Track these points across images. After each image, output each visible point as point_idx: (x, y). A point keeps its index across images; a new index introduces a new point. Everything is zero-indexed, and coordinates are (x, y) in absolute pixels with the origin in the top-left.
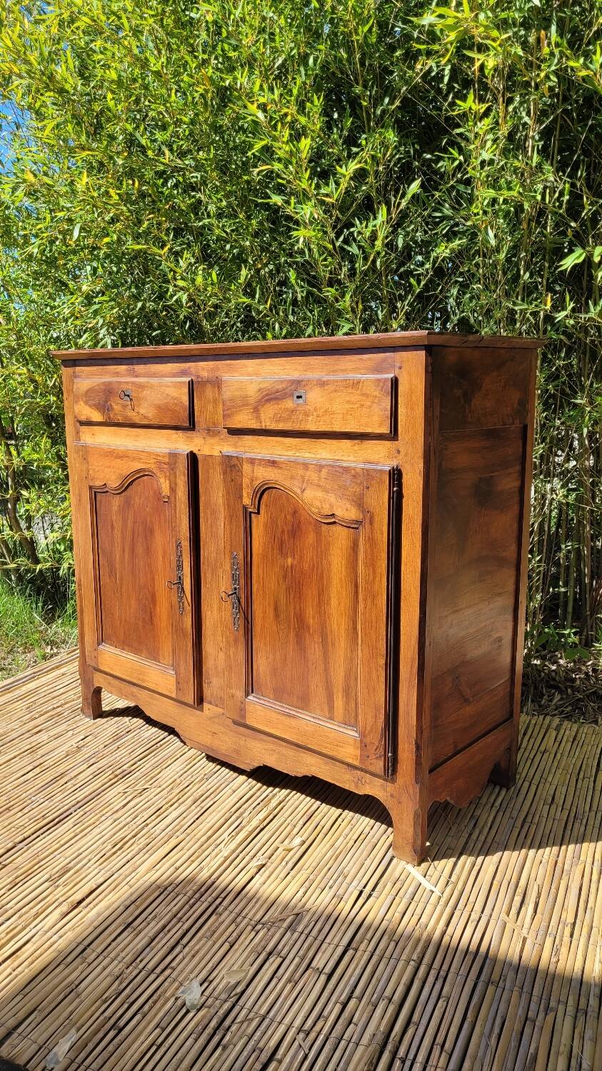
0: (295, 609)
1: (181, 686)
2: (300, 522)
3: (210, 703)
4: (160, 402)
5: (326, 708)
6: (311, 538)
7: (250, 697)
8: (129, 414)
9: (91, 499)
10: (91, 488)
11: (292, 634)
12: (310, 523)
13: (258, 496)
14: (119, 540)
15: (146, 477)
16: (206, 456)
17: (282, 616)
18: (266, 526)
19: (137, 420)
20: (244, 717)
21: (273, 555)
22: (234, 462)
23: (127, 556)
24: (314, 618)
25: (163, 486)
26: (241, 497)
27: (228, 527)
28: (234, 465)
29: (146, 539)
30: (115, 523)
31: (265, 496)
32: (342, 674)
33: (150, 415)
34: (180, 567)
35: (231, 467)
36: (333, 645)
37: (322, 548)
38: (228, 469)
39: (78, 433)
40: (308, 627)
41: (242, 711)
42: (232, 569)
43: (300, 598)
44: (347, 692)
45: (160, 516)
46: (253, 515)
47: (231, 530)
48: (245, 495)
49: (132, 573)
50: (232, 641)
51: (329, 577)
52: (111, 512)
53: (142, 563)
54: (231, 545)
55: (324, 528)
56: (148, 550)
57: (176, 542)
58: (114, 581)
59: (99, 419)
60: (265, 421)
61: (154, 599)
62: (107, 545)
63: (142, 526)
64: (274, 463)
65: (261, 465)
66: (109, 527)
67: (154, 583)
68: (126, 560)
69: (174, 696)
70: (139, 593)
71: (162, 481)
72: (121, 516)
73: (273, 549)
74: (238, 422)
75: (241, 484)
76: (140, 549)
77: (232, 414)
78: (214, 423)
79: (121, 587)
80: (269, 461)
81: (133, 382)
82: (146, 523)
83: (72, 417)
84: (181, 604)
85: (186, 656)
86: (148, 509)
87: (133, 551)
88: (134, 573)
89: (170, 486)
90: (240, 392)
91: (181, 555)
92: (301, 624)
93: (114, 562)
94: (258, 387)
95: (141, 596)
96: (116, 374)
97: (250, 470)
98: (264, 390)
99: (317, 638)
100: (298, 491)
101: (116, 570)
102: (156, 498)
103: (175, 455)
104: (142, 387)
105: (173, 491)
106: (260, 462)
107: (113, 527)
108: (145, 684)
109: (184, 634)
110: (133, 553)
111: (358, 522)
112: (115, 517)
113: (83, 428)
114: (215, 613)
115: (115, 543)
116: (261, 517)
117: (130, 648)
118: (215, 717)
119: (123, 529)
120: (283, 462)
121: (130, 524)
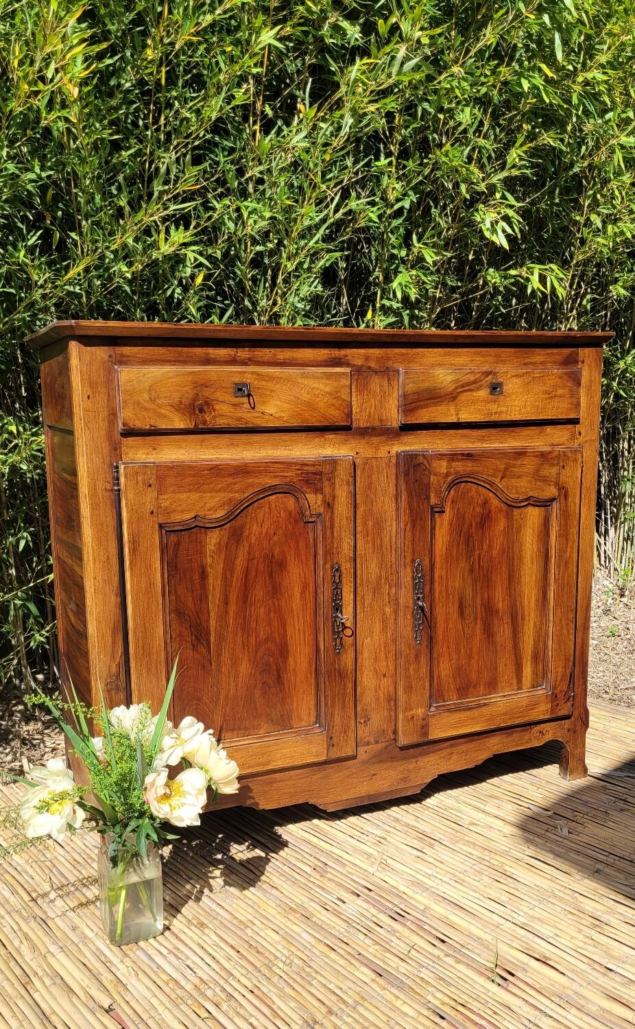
0: (482, 599)
1: (335, 741)
2: (490, 512)
5: (515, 681)
6: (501, 524)
7: (432, 709)
8: (244, 415)
9: (161, 542)
10: (161, 526)
11: (479, 626)
12: (501, 511)
13: (447, 492)
14: (217, 591)
15: (274, 497)
16: (368, 459)
17: (468, 611)
18: (451, 523)
19: (260, 423)
21: (458, 551)
22: (421, 459)
23: (232, 608)
24: (503, 601)
26: (428, 498)
27: (409, 534)
28: (419, 465)
29: (271, 576)
30: (208, 569)
31: (452, 492)
32: (531, 641)
33: (285, 415)
34: (337, 595)
35: (415, 466)
36: (523, 619)
37: (512, 533)
38: (412, 470)
40: (497, 612)
41: (425, 728)
42: (414, 579)
43: (488, 586)
44: (535, 658)
45: (297, 543)
46: (437, 515)
47: (413, 535)
48: (432, 495)
49: (243, 629)
50: (412, 657)
51: (521, 559)
52: (201, 553)
53: (262, 610)
54: (413, 553)
55: (516, 512)
56: (275, 590)
57: (332, 567)
58: (204, 650)
59: (179, 424)
60: (457, 415)
61: (283, 651)
62: (190, 604)
63: (264, 561)
64: (469, 456)
65: (453, 460)
66: (196, 577)
67: (285, 631)
68: (231, 613)
69: (323, 758)
70: (256, 652)
71: (311, 497)
72: (222, 557)
73: (458, 545)
74: (424, 416)
75: (429, 484)
76: (259, 593)
77: (416, 408)
78: (381, 421)
79: (219, 655)
80: (463, 455)
81: (253, 373)
82: (273, 556)
83: (103, 425)
84: (338, 641)
85: (344, 701)
86: (275, 538)
87: (245, 598)
88: (245, 629)
89: (324, 501)
90: (427, 384)
91: (340, 582)
92: (489, 610)
93: (204, 624)
94: (449, 378)
95: (260, 653)
96: (208, 361)
97: (442, 467)
98: (456, 381)
99: (507, 619)
100: (497, 481)
101: (209, 634)
102: (292, 520)
103: (333, 462)
104: (271, 378)
105: (329, 506)
106: (453, 457)
107: (204, 575)
108: (270, 767)
109: (342, 675)
110: (245, 601)
111: (553, 500)
112: (209, 560)
113: (130, 441)
114: (376, 638)
115: (207, 597)
116: (446, 516)
117: (236, 732)
118: (377, 755)
119: (224, 574)
120: (478, 455)
121: (239, 563)
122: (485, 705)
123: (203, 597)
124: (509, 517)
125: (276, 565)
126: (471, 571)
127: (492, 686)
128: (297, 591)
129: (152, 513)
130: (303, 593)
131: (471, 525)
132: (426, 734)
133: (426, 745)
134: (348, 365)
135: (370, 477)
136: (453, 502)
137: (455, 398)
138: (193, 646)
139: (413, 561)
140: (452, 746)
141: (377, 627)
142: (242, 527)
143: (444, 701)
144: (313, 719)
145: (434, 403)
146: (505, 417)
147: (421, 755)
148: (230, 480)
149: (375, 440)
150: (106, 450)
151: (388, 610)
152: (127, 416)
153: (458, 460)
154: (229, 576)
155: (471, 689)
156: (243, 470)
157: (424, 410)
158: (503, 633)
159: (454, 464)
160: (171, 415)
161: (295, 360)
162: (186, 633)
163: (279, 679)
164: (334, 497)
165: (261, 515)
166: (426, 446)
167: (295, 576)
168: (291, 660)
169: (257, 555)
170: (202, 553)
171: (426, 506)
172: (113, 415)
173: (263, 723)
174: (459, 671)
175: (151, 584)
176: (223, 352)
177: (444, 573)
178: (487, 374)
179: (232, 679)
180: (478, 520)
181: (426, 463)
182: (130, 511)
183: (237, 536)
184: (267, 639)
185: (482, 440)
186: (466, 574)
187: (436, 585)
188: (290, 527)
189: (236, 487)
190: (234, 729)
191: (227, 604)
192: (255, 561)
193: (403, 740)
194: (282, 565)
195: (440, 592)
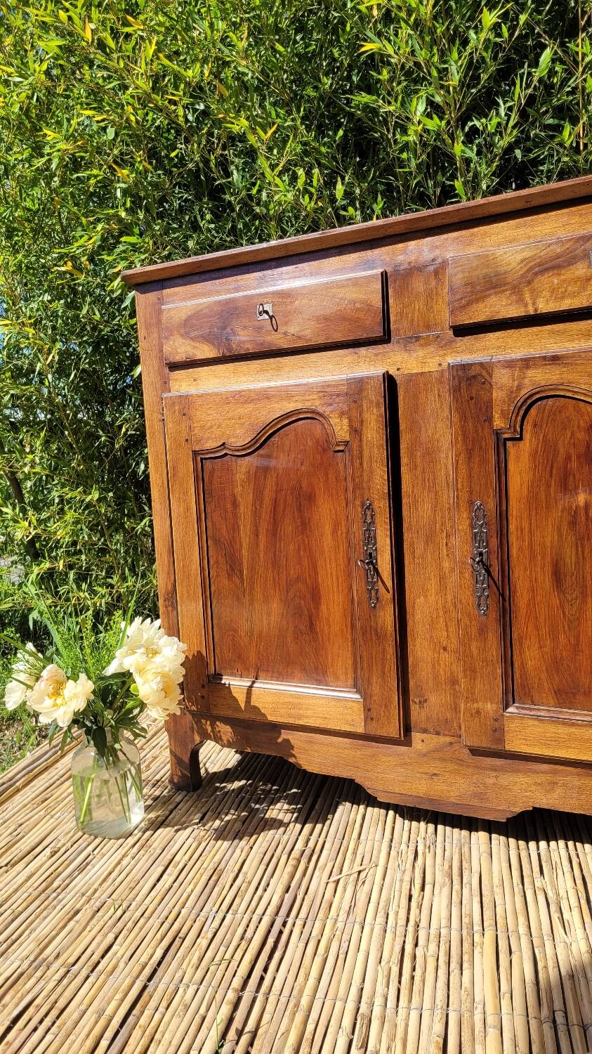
1: (374, 714)
3: (425, 731)
4: (328, 312)
7: (511, 709)
8: (268, 338)
9: (195, 470)
10: (195, 453)
11: (590, 605)
13: (522, 412)
14: (248, 522)
15: (301, 422)
16: (412, 375)
17: (568, 582)
18: (534, 455)
19: (285, 345)
20: (501, 740)
21: (548, 495)
22: (476, 369)
23: (262, 539)
25: (337, 429)
26: (490, 420)
27: (463, 466)
28: (474, 377)
29: (300, 510)
30: (239, 498)
31: (533, 411)
33: (308, 333)
34: (370, 538)
35: (468, 379)
38: (464, 385)
39: (165, 383)
41: (498, 732)
42: (472, 527)
45: (327, 474)
46: (509, 444)
47: (470, 470)
48: (496, 416)
49: (273, 565)
50: (474, 631)
52: (232, 482)
53: (292, 547)
54: (471, 492)
56: (304, 526)
57: (363, 504)
58: (238, 581)
59: (206, 352)
60: (534, 304)
61: (315, 595)
62: (224, 533)
63: (292, 493)
64: (555, 359)
65: (528, 367)
66: (229, 506)
67: (316, 573)
68: (262, 547)
69: (360, 729)
70: (287, 592)
71: (337, 422)
72: (252, 486)
73: (549, 486)
74: (481, 313)
75: (491, 401)
76: (288, 527)
77: (469, 304)
78: (428, 325)
79: (252, 588)
80: (544, 358)
82: (301, 488)
83: (156, 361)
84: (373, 593)
85: (384, 667)
86: (303, 468)
87: (274, 533)
88: (275, 564)
89: (351, 426)
90: (485, 270)
91: (373, 522)
93: (237, 554)
94: (521, 256)
95: (291, 594)
97: (509, 378)
98: (531, 259)
101: (241, 564)
102: (320, 449)
103: (360, 381)
105: (357, 432)
106: (527, 363)
107: (235, 504)
108: (301, 723)
109: (380, 636)
110: (274, 535)
112: (239, 489)
114: (432, 598)
115: (238, 526)
116: (526, 445)
117: (270, 674)
118: (436, 750)
119: (254, 504)
120: (573, 356)
121: (268, 495)
123: (235, 528)
125: (304, 500)
128: (328, 529)
129: (187, 440)
130: (334, 532)
131: (568, 458)
135: (416, 397)
136: (535, 426)
137: (530, 283)
138: (229, 575)
139: (471, 503)
141: (433, 586)
142: (271, 457)
143: (533, 703)
145: (496, 293)
147: (503, 769)
148: (253, 406)
149: (421, 351)
151: (446, 565)
152: (168, 351)
153: (536, 366)
154: (258, 507)
155: (580, 697)
156: (265, 396)
157: (481, 305)
159: (530, 373)
160: (203, 346)
162: (222, 560)
163: (312, 626)
164: (362, 421)
165: (287, 442)
167: (325, 512)
168: (323, 607)
169: (285, 486)
171: (486, 431)
172: (162, 352)
173: (296, 672)
174: (556, 665)
175: (188, 509)
177: (526, 525)
178: (585, 238)
179: (265, 616)
180: (582, 450)
181: (484, 373)
184: (298, 579)
186: (565, 528)
187: (513, 539)
188: (318, 457)
189: (258, 413)
190: (267, 671)
191: (257, 536)
192: (283, 493)
194: (311, 498)
195: (521, 549)
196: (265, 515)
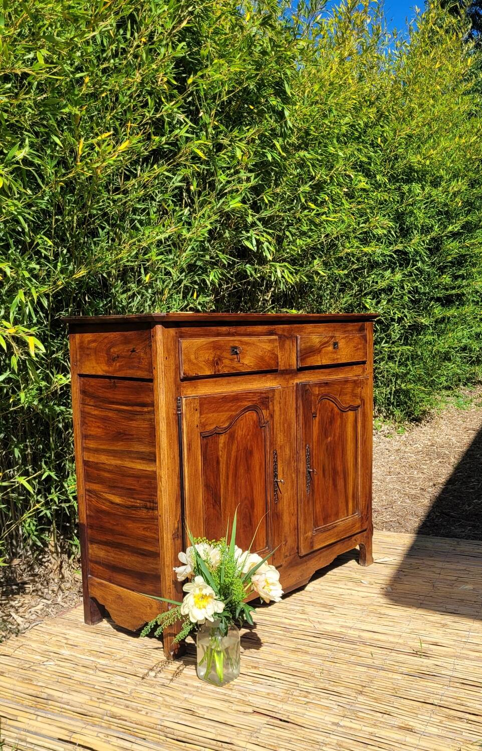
0: (332, 466)
2: (334, 415)
5: (346, 511)
6: (339, 422)
7: (314, 532)
8: (236, 366)
10: (201, 434)
11: (331, 481)
12: (339, 414)
14: (224, 471)
15: (248, 413)
16: (284, 388)
17: (326, 473)
18: (319, 423)
19: (242, 370)
21: (321, 438)
22: (308, 387)
23: (230, 481)
24: (340, 466)
25: (265, 414)
26: (311, 409)
28: (307, 390)
31: (320, 405)
32: (352, 488)
33: (252, 364)
34: (276, 469)
35: (305, 391)
36: (348, 475)
37: (343, 426)
38: (304, 393)
40: (338, 472)
42: (306, 456)
43: (334, 458)
44: (354, 497)
47: (306, 431)
48: (313, 407)
49: (235, 493)
50: (306, 502)
51: (346, 440)
54: (306, 442)
55: (344, 414)
56: (249, 468)
57: (273, 453)
58: (218, 508)
59: (208, 373)
61: (252, 505)
62: (212, 480)
63: (244, 451)
64: (326, 384)
65: (320, 387)
66: (215, 464)
67: (253, 492)
68: (230, 484)
71: (264, 411)
72: (226, 450)
74: (309, 362)
75: (311, 401)
76: (242, 471)
77: (305, 359)
78: (289, 365)
79: (225, 510)
80: (324, 383)
81: (239, 341)
82: (247, 448)
83: (173, 375)
84: (276, 496)
85: (279, 531)
86: (248, 437)
87: (235, 475)
88: (236, 493)
89: (270, 414)
90: (309, 344)
91: (277, 461)
92: (335, 472)
93: (218, 492)
94: (318, 340)
95: (242, 508)
96: (218, 335)
97: (316, 391)
98: (320, 342)
99: (342, 476)
100: (337, 397)
101: (220, 497)
102: (255, 426)
103: (273, 390)
104: (247, 343)
105: (272, 416)
106: (320, 385)
107: (218, 462)
109: (278, 517)
110: (236, 476)
111: (359, 406)
112: (220, 453)
113: (185, 384)
114: (289, 492)
115: (220, 475)
116: (317, 419)
118: (291, 563)
119: (227, 461)
120: (330, 383)
121: (233, 454)
122: (335, 526)
123: (218, 476)
124: (341, 418)
125: (249, 454)
126: (327, 449)
127: (337, 515)
128: (257, 468)
129: (197, 426)
130: (260, 469)
131: (327, 423)
132: (312, 547)
133: (312, 553)
134: (276, 334)
135: (285, 398)
136: (320, 410)
137: (320, 352)
138: (213, 506)
139: (306, 446)
140: (321, 553)
142: (234, 432)
143: (318, 527)
144: (265, 544)
145: (312, 355)
146: (340, 362)
147: (308, 560)
148: (231, 404)
149: (287, 377)
150: (174, 390)
151: (293, 476)
152: (185, 369)
153: (322, 387)
154: (229, 462)
156: (236, 398)
157: (309, 359)
158: (341, 483)
159: (321, 389)
160: (204, 367)
161: (254, 332)
162: (211, 499)
163: (251, 521)
164: (274, 411)
165: (243, 424)
166: (308, 379)
167: (257, 459)
168: (255, 510)
169: (241, 448)
170: (217, 449)
171: (310, 414)
172: (178, 368)
174: (324, 508)
175: (197, 470)
176: (224, 329)
177: (317, 452)
178: (332, 337)
180: (330, 420)
181: (310, 389)
182: (188, 426)
183: (232, 437)
184: (245, 498)
185: (329, 374)
186: (325, 452)
187: (314, 458)
188: (254, 430)
189: (233, 408)
191: (228, 479)
192: (240, 452)
193: (303, 552)
194: (251, 453)
195: (315, 463)
196: (232, 467)
